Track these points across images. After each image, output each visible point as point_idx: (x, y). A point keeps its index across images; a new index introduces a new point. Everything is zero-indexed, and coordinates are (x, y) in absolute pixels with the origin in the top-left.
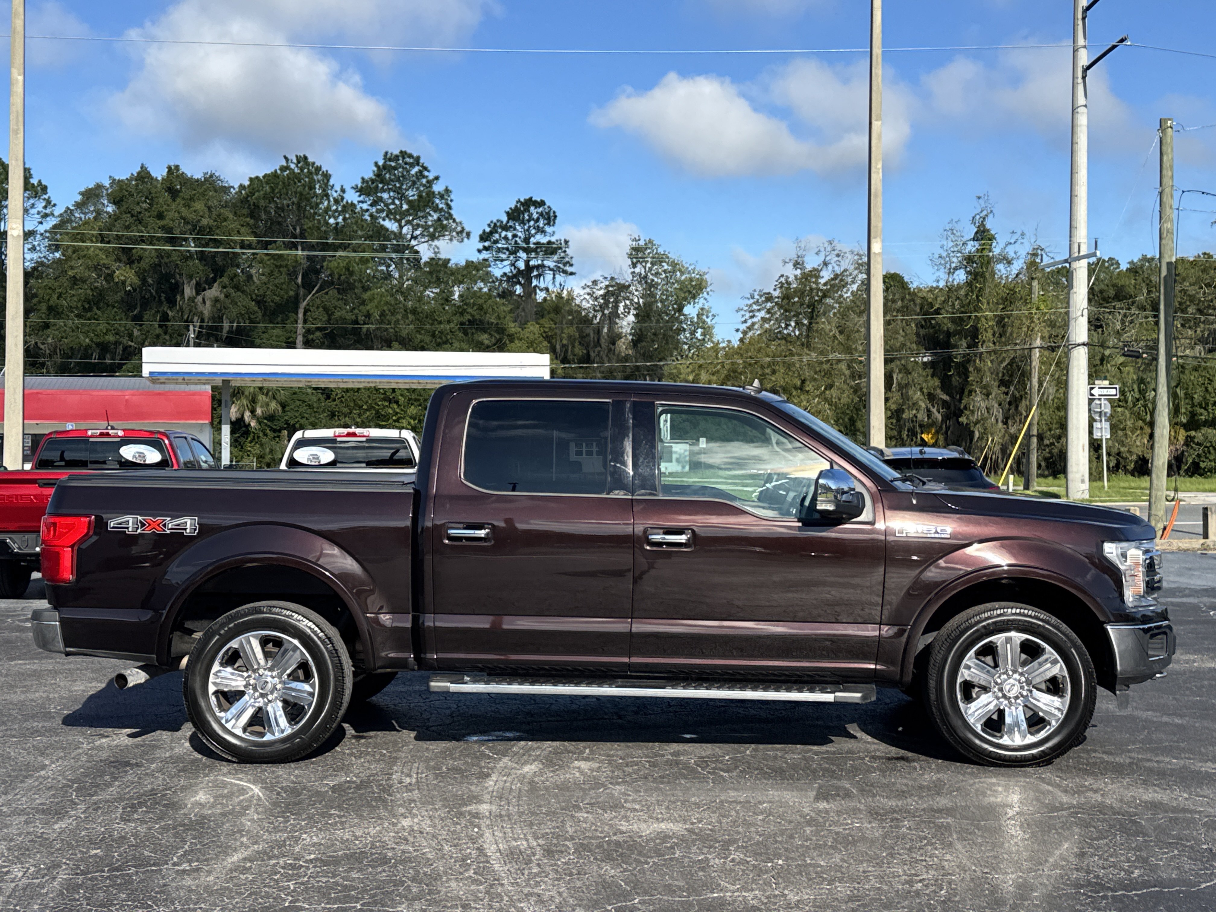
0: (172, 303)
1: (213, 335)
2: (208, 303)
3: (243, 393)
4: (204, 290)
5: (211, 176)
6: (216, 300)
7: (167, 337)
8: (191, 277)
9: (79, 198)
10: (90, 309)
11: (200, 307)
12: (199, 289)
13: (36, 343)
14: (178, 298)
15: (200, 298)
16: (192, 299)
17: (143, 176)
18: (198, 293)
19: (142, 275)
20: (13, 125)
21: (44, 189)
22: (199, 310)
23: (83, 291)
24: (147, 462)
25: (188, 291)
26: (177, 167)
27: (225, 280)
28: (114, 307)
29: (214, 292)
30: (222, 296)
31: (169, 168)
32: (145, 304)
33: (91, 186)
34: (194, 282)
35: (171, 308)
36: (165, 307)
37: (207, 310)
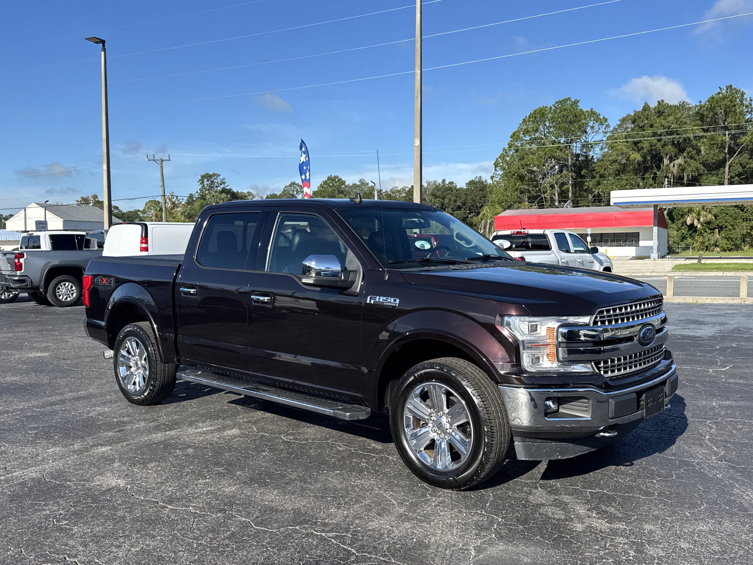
0: (659, 168)
1: (679, 182)
2: (676, 166)
3: (693, 211)
4: (674, 160)
5: (683, 103)
6: (680, 165)
7: (656, 185)
8: (667, 154)
9: (619, 123)
10: (619, 174)
11: (672, 169)
12: (671, 159)
13: (598, 192)
14: (662, 165)
15: (672, 164)
16: (668, 166)
17: (646, 108)
18: (671, 162)
19: (644, 157)
20: (416, 95)
21: (606, 120)
22: (671, 170)
23: (616, 166)
24: (425, 249)
25: (666, 161)
26: (663, 101)
27: (685, 154)
28: (630, 172)
29: (680, 161)
30: (683, 163)
31: (659, 102)
32: (646, 169)
33: (625, 116)
34: (668, 157)
35: (658, 171)
36: (655, 170)
37: (675, 170)
